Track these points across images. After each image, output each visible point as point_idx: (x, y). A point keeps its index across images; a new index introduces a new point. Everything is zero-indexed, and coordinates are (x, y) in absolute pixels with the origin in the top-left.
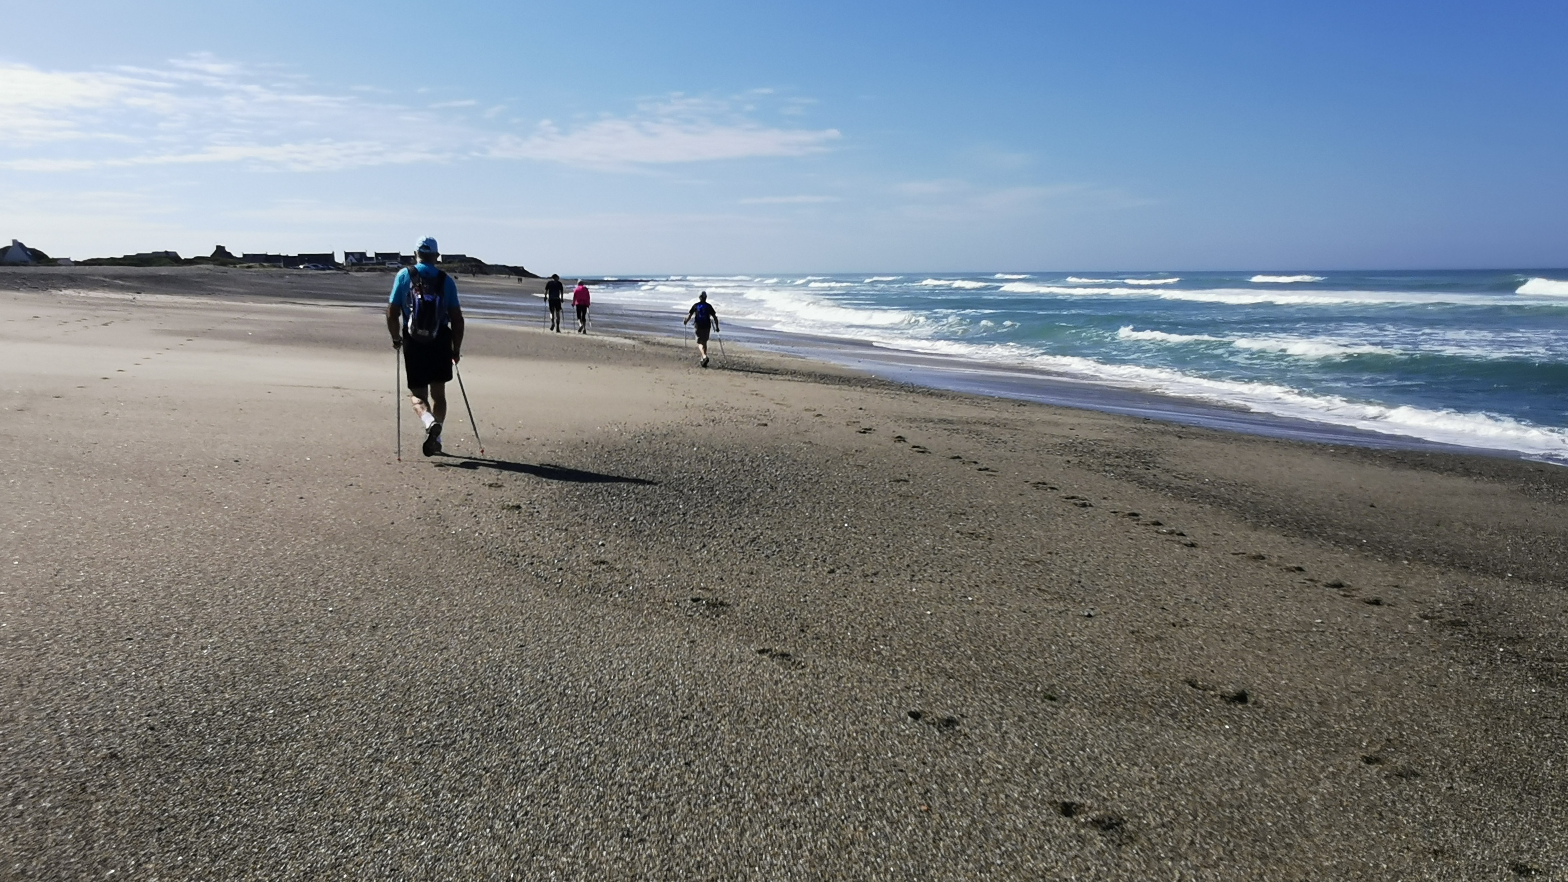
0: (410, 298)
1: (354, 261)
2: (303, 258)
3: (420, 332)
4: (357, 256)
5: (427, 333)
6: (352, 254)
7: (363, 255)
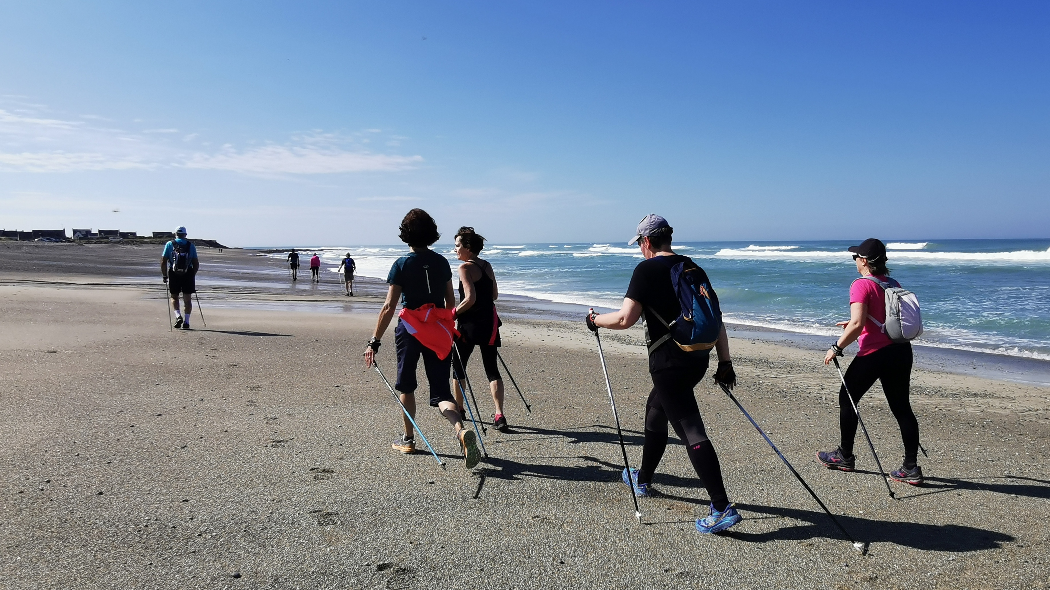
0: (174, 255)
1: (82, 236)
2: (36, 234)
3: (179, 270)
4: (84, 233)
5: (182, 270)
6: (80, 231)
7: (88, 232)
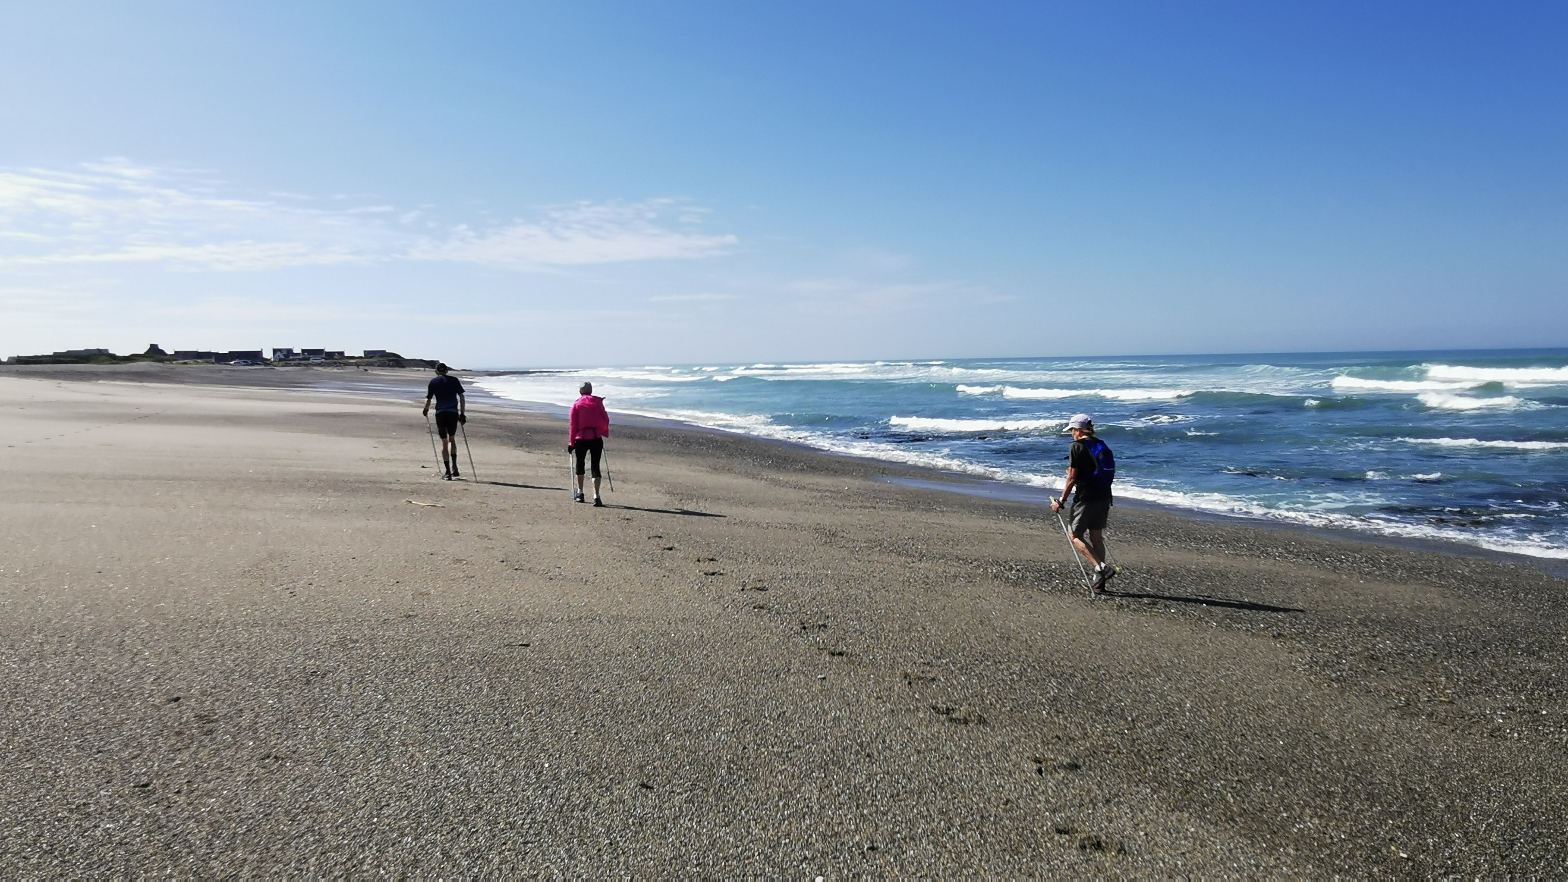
1: (282, 357)
